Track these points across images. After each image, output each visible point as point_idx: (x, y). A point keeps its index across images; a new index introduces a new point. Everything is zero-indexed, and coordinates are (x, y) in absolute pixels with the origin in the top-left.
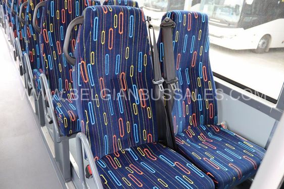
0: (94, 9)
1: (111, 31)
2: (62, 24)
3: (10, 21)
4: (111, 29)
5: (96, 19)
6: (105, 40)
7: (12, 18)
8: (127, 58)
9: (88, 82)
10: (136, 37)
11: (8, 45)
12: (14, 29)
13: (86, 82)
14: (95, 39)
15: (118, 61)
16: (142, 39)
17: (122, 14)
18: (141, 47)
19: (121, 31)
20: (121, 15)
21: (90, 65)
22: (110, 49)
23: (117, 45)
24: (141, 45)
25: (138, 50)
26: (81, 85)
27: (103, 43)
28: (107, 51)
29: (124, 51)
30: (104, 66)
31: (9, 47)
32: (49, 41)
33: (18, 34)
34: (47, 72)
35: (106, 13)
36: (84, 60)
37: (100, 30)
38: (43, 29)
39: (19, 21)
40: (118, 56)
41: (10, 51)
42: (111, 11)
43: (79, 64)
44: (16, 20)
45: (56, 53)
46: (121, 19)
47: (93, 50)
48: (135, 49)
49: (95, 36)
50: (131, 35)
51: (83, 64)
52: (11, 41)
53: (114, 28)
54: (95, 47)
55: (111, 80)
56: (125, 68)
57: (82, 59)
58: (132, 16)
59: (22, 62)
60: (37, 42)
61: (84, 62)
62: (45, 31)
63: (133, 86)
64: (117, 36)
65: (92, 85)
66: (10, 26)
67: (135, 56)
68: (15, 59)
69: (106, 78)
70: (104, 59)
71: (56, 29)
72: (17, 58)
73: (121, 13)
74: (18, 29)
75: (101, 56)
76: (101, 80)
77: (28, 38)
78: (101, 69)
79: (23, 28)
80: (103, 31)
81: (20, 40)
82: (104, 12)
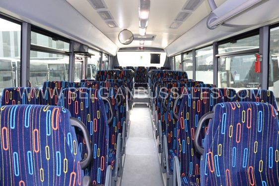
0: (223, 106)
1: (239, 125)
2: (197, 113)
3: (156, 105)
4: (239, 124)
5: (225, 115)
6: (233, 134)
7: (159, 103)
8: (255, 153)
9: (214, 172)
10: (265, 131)
11: (152, 124)
12: (159, 112)
13: (212, 172)
14: (223, 132)
15: (246, 154)
16: (272, 134)
17: (251, 109)
18: (271, 142)
19: (249, 126)
20: (249, 111)
21: (217, 156)
22: (238, 142)
23: (245, 138)
24: (271, 140)
25: (268, 145)
26: (207, 174)
27: (230, 137)
28: (235, 144)
29: (252, 145)
30: (231, 158)
31: (153, 126)
32: (185, 127)
33: (161, 117)
34: (180, 155)
35: (234, 109)
36: (211, 151)
37: (228, 124)
38: (181, 116)
39: (163, 106)
40: (246, 150)
41: (153, 130)
42: (239, 107)
43: (207, 154)
44: (161, 105)
45: (190, 138)
46: (249, 115)
47: (221, 142)
48: (265, 144)
49: (223, 130)
50: (260, 130)
51: (210, 154)
52: (155, 121)
53: (242, 123)
54: (223, 140)
55: (238, 173)
56: (253, 162)
57: (209, 150)
58: (261, 111)
59: (161, 141)
60: (175, 126)
61: (211, 153)
62: (182, 119)
63: (263, 182)
64: (245, 130)
65: (218, 176)
66: (156, 109)
67: (264, 150)
68: (156, 138)
69: (233, 170)
70: (231, 152)
71: (192, 117)
72: (158, 137)
73: (249, 109)
74: (162, 113)
75: (228, 148)
76: (228, 171)
77: (169, 122)
78: (227, 161)
79: (165, 112)
80: (231, 126)
81: (162, 123)
82: (232, 108)
